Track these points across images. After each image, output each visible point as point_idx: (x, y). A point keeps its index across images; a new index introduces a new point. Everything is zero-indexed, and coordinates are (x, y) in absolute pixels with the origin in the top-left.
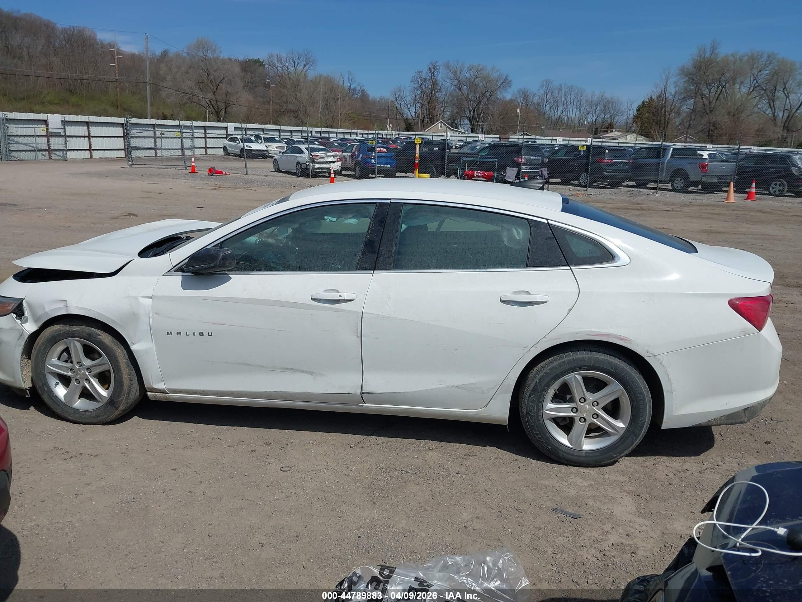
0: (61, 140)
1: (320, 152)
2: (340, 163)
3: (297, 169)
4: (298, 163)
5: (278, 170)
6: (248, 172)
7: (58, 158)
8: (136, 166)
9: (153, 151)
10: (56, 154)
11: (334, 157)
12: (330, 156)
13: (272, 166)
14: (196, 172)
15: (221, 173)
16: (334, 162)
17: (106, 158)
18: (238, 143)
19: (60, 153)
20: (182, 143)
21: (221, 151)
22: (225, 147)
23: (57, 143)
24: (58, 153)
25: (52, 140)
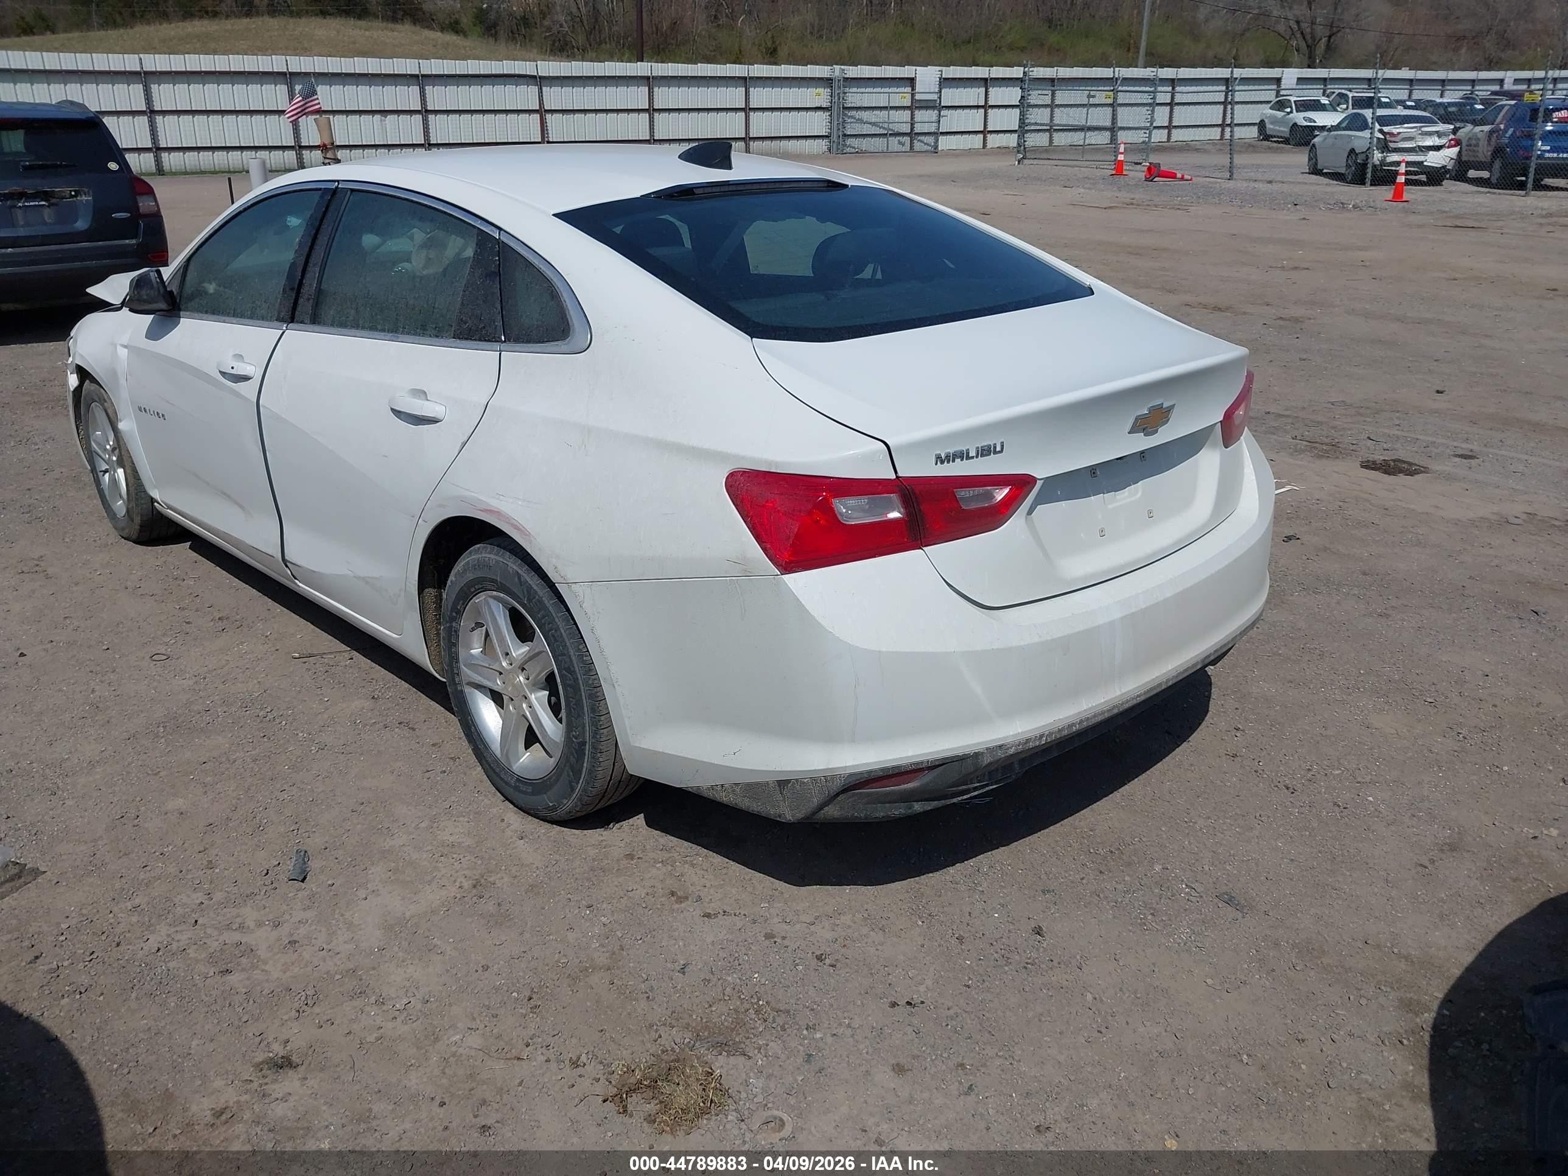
0: (932, 114)
1: (1406, 125)
2: (1456, 150)
3: (1348, 166)
4: (1352, 151)
5: (1316, 171)
6: (1235, 176)
7: (926, 148)
8: (1031, 161)
9: (1108, 134)
10: (922, 141)
11: (1439, 137)
12: (1430, 134)
13: (1307, 160)
14: (1124, 173)
15: (1172, 176)
16: (1438, 148)
17: (1008, 148)
18: (1288, 113)
19: (930, 140)
20: (1113, 115)
21: (1254, 132)
22: (1262, 121)
23: (925, 119)
24: (926, 139)
25: (920, 115)
